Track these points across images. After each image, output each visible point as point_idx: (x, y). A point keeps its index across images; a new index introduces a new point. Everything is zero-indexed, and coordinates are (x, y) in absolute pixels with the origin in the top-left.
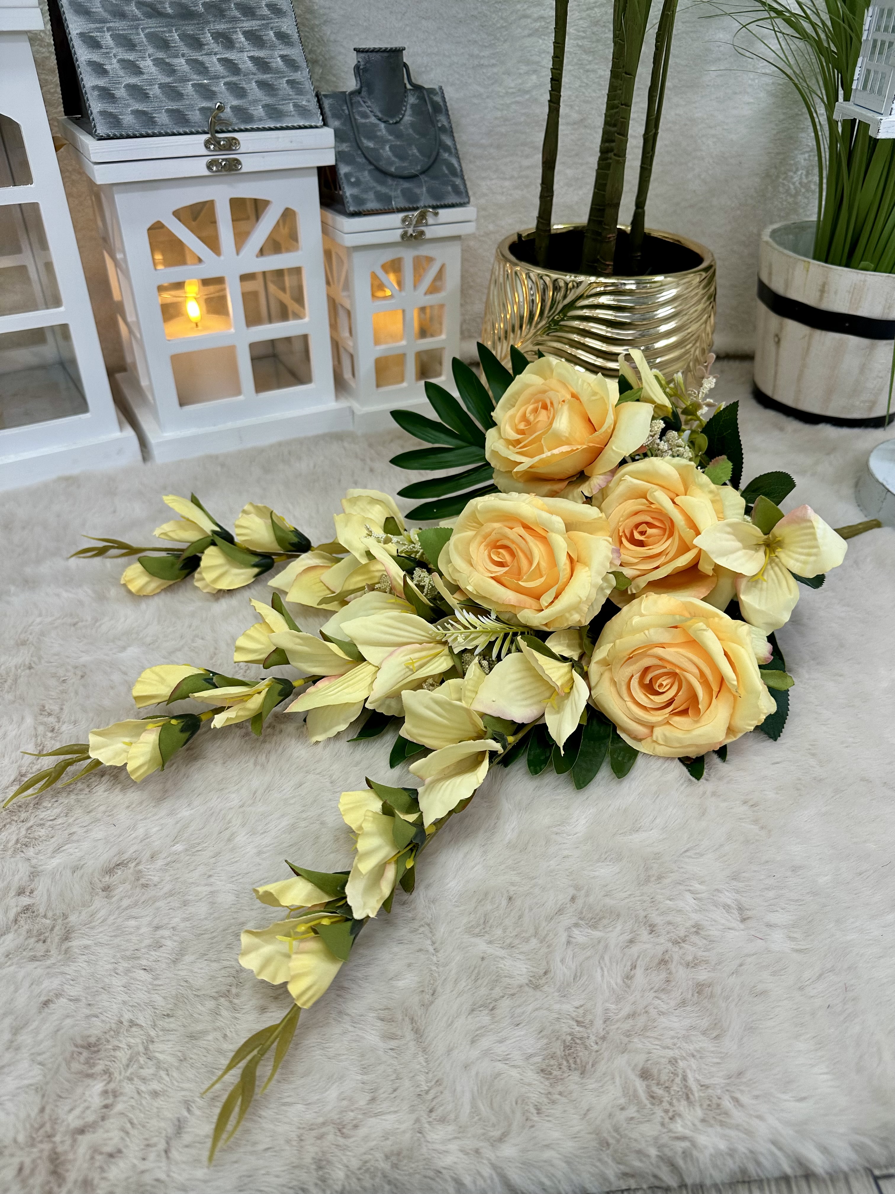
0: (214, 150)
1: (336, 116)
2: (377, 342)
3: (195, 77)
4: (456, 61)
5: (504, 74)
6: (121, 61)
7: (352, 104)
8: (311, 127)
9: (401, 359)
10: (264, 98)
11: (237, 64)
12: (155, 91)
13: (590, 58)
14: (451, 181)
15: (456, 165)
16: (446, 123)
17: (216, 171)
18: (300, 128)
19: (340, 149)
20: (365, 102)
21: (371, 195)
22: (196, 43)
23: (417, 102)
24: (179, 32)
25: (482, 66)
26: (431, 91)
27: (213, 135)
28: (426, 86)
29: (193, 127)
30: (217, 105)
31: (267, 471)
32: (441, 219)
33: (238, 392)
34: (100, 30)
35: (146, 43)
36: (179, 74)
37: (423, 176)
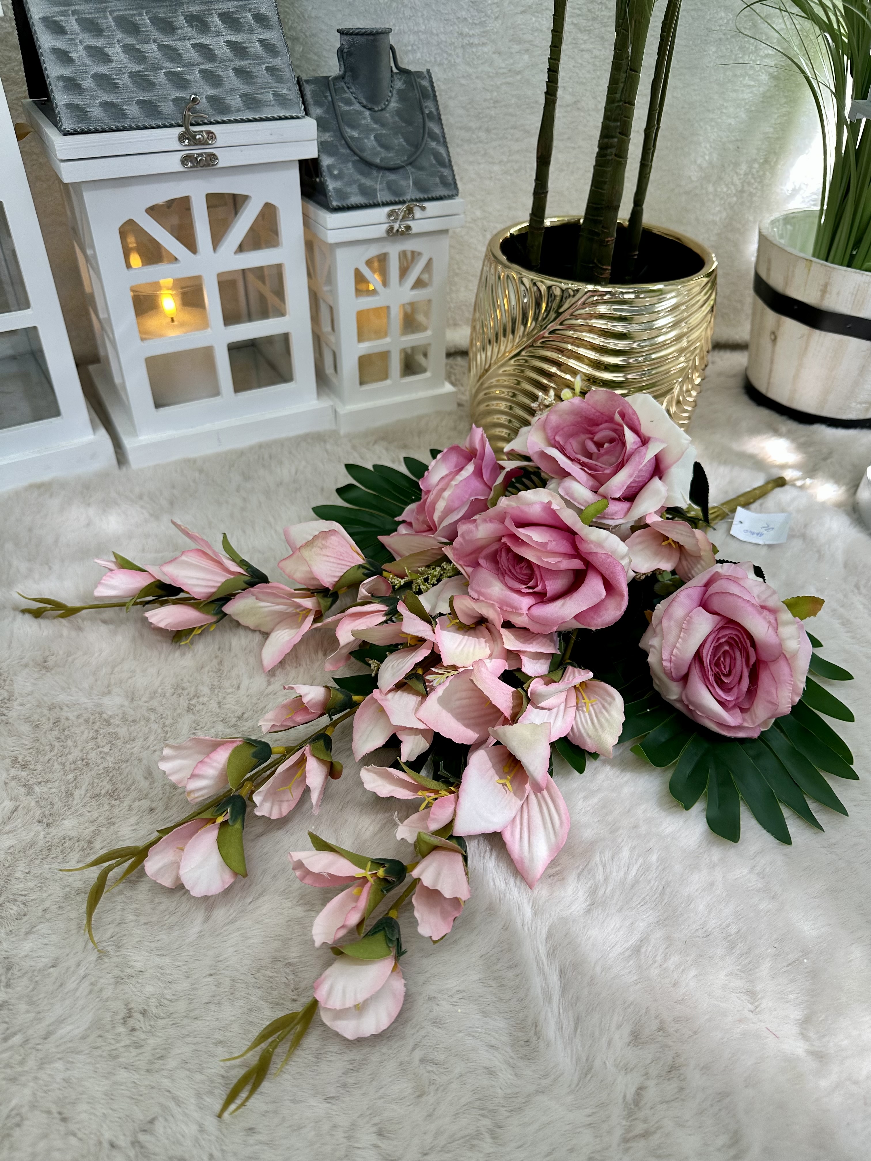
0: (189, 144)
1: (318, 103)
2: (361, 339)
3: (168, 64)
4: (444, 39)
5: (494, 53)
6: (88, 48)
7: (335, 90)
8: (292, 118)
9: (386, 355)
10: (242, 86)
11: (212, 50)
12: (125, 80)
13: (586, 38)
14: (439, 172)
15: (445, 155)
16: (433, 110)
17: (191, 167)
18: (280, 118)
19: (323, 140)
20: (348, 88)
21: (354, 189)
22: (168, 27)
23: (404, 87)
24: (150, 15)
25: (471, 45)
26: (419, 74)
27: (187, 129)
28: (412, 68)
29: (166, 119)
30: (193, 96)
31: (247, 478)
32: (429, 213)
33: (217, 393)
34: (64, 14)
35: (114, 28)
36: (151, 61)
37: (410, 167)
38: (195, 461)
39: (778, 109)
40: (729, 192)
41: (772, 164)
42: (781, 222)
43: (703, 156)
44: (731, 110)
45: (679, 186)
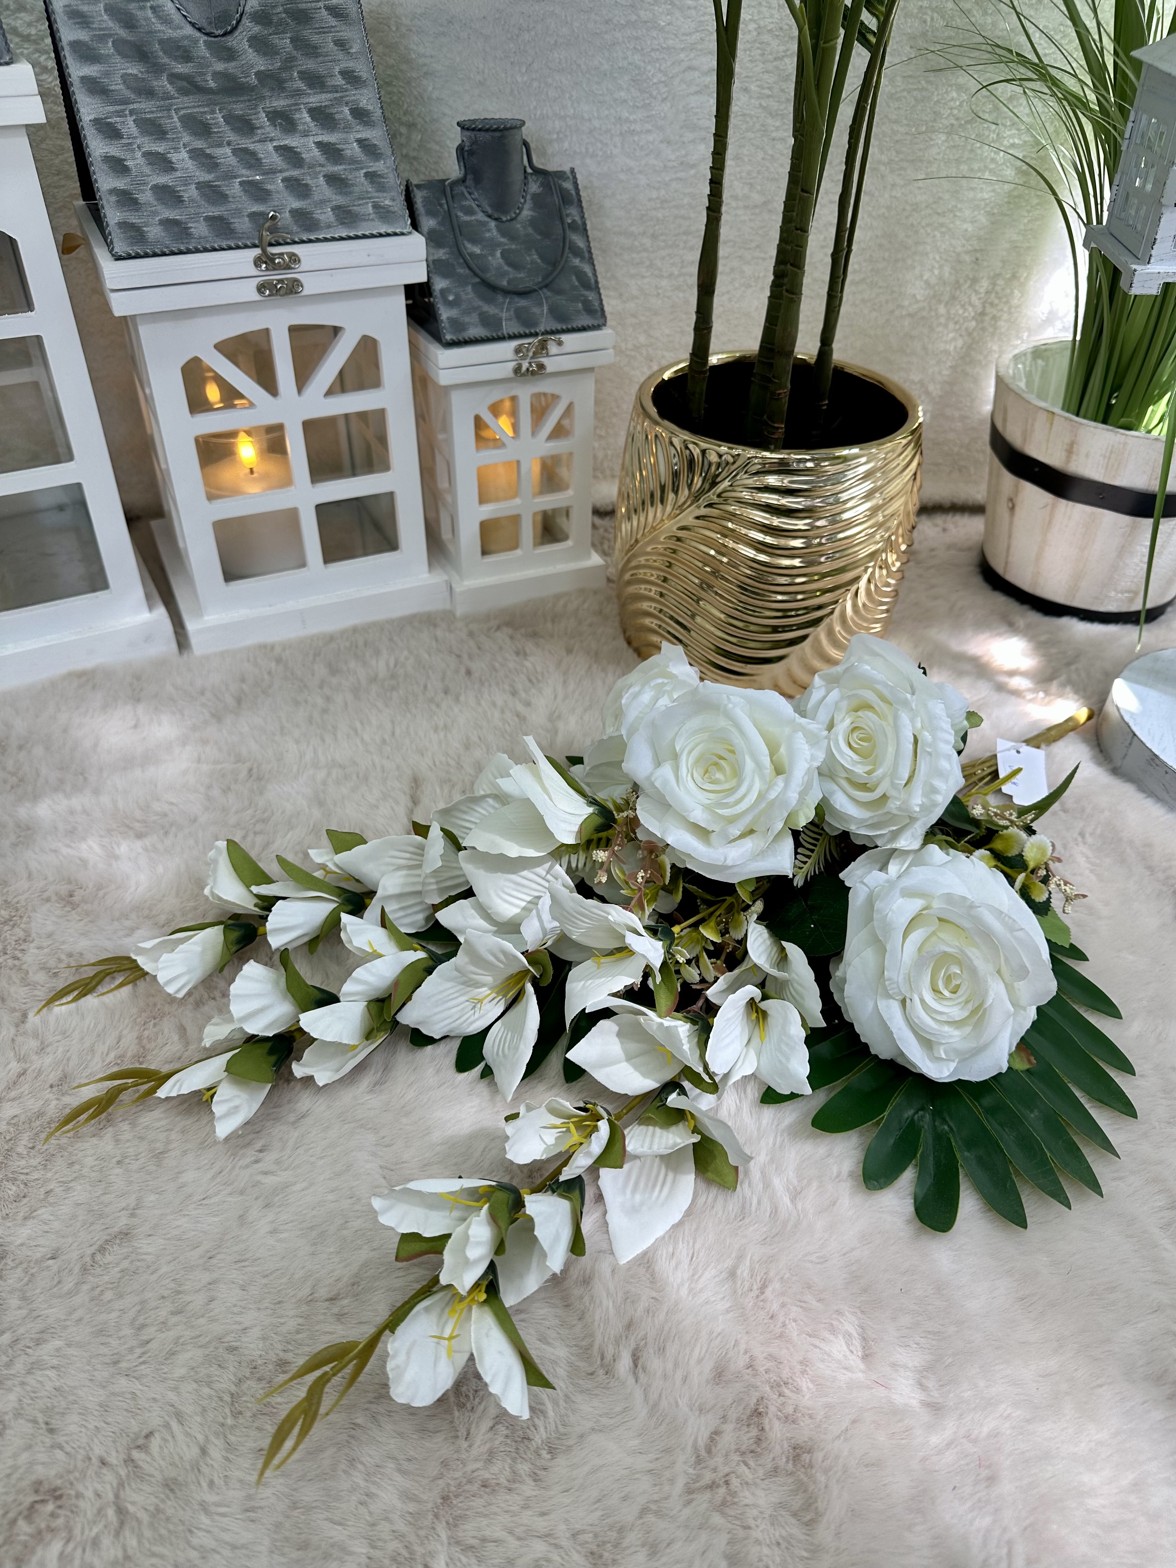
0: (267, 269)
1: (431, 213)
2: (482, 500)
3: (244, 172)
4: (598, 126)
5: (662, 142)
6: (147, 154)
7: (453, 197)
8: (395, 234)
9: (515, 520)
10: (334, 197)
11: (299, 153)
12: (191, 193)
13: (778, 124)
14: (582, 295)
15: (590, 275)
16: (577, 218)
17: (269, 296)
18: (381, 235)
19: (436, 258)
20: (470, 194)
21: (474, 318)
22: (245, 126)
23: (540, 190)
24: (224, 112)
25: (632, 132)
26: (560, 175)
27: (264, 250)
29: (240, 238)
30: (272, 212)
31: (334, 671)
32: (567, 348)
33: (303, 564)
34: (120, 114)
35: (179, 129)
36: (224, 169)
37: (545, 290)
38: (273, 647)
39: (1028, 212)
40: (966, 314)
41: (1022, 280)
42: (1029, 357)
43: (931, 270)
44: (967, 213)
45: (900, 306)
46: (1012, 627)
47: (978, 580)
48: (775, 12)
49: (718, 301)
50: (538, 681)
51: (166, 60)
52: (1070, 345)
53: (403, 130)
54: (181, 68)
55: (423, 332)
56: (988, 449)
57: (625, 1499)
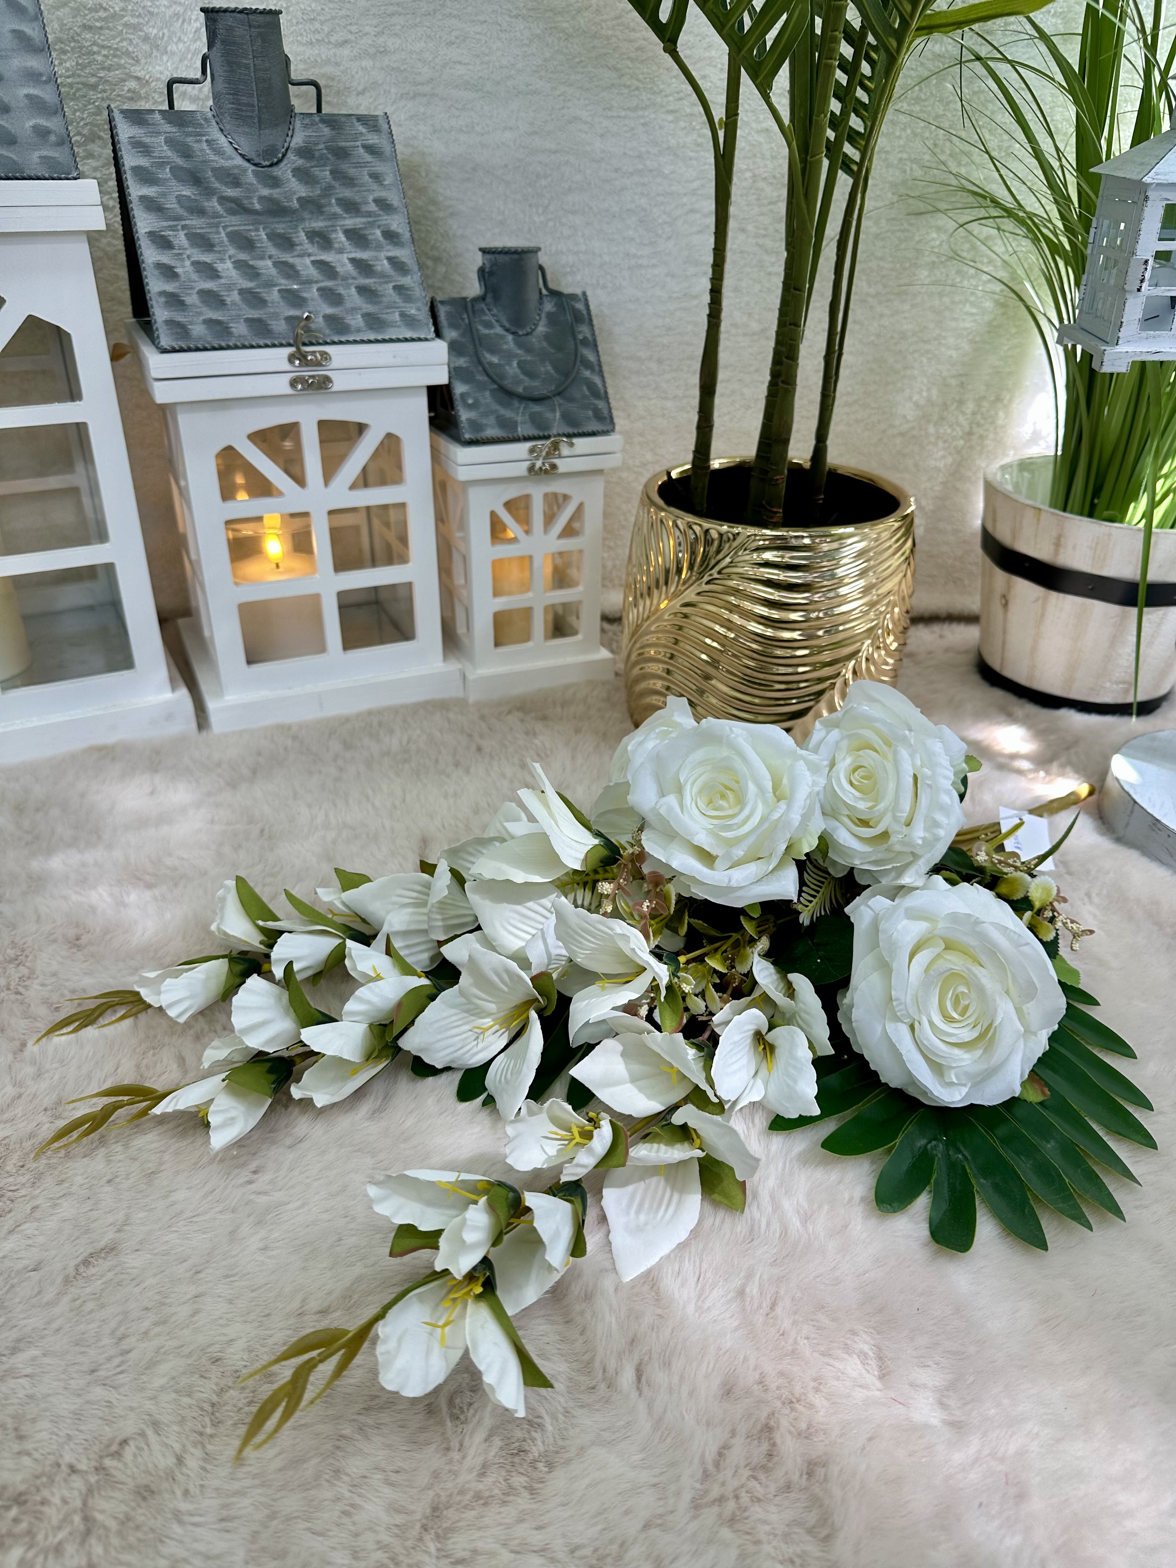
0: (300, 366)
1: (453, 326)
2: (496, 593)
3: (283, 281)
4: (608, 260)
5: (667, 275)
6: (195, 264)
7: (474, 312)
8: (420, 340)
9: (527, 612)
10: (364, 306)
11: (334, 267)
12: (233, 297)
13: (773, 259)
14: (593, 404)
15: (600, 385)
16: (589, 335)
17: (301, 390)
18: (406, 340)
19: (457, 365)
20: (489, 310)
21: (491, 420)
22: (286, 243)
23: (554, 310)
24: (268, 230)
25: (640, 266)
26: (573, 297)
27: (298, 349)
28: (567, 290)
29: (276, 338)
30: (306, 314)
31: (348, 746)
32: (578, 450)
33: (321, 648)
34: (172, 228)
35: (226, 243)
36: (264, 278)
37: (558, 398)
38: (289, 727)
39: (1008, 340)
40: (954, 434)
41: (1005, 402)
42: (1015, 469)
43: (920, 392)
44: (951, 341)
45: (892, 426)
46: (1011, 718)
47: (976, 678)
48: (768, 163)
49: (719, 401)
50: (547, 756)
51: (217, 185)
52: (1052, 459)
53: (430, 263)
54: (230, 192)
55: (444, 436)
56: (979, 551)
57: (627, 1512)
